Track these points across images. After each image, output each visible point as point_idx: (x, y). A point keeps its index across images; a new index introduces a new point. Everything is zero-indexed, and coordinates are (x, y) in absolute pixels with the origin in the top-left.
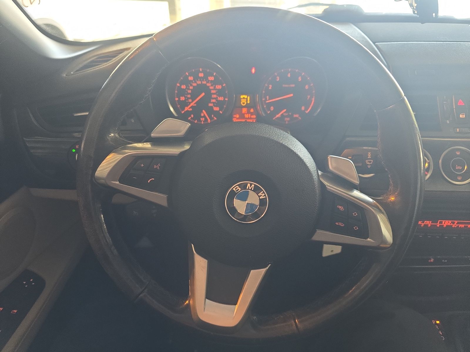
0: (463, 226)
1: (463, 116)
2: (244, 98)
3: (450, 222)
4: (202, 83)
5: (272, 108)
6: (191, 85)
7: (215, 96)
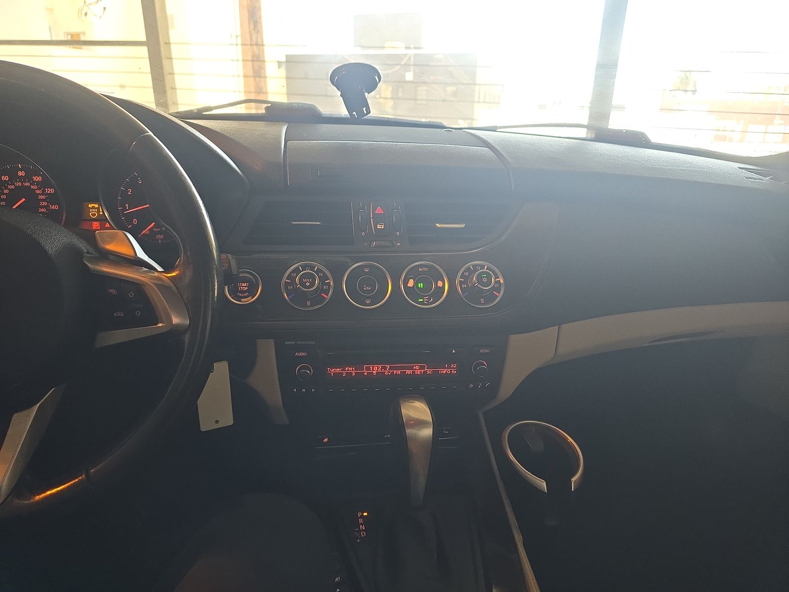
0: (399, 372)
1: (381, 227)
2: (93, 208)
3: (380, 366)
4: (22, 184)
5: (135, 221)
6: (6, 188)
7: (45, 204)
